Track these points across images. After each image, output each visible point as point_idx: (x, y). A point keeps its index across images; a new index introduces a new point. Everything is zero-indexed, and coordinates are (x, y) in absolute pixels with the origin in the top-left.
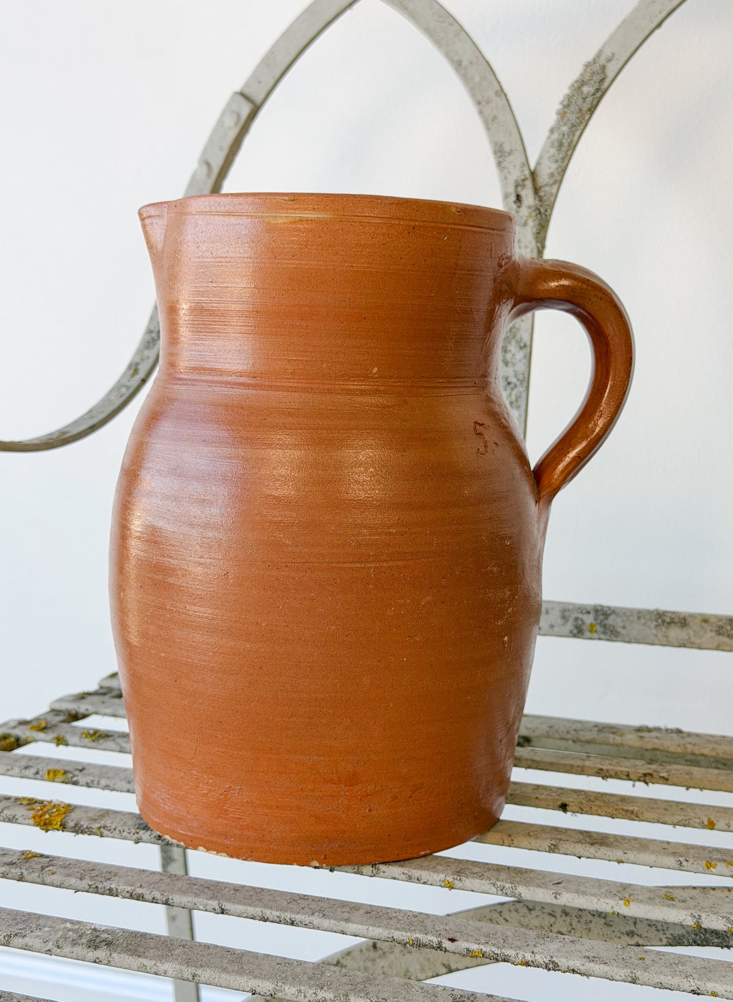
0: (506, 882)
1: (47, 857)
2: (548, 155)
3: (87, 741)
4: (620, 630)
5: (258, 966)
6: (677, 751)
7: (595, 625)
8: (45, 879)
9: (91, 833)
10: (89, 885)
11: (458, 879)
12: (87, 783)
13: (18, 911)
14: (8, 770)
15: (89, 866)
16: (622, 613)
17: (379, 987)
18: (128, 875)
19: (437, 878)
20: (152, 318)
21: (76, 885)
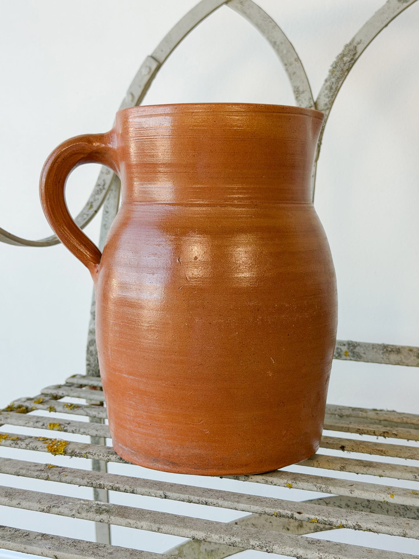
0: (322, 484)
1: (61, 467)
2: (323, 94)
3: (67, 409)
4: (362, 355)
5: (194, 524)
6: (398, 421)
7: (348, 352)
8: (61, 479)
9: (81, 456)
10: (87, 482)
11: (295, 482)
12: (72, 431)
13: (52, 494)
14: (26, 423)
15: (85, 472)
16: (363, 346)
17: (265, 536)
18: (109, 478)
19: (282, 482)
20: (99, 178)
21: (80, 482)
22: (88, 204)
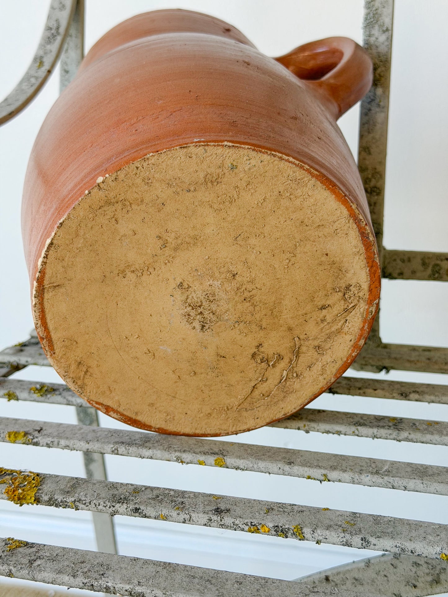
1: (32, 545)
3: (36, 396)
8: (35, 577)
9: (66, 506)
10: (83, 583)
12: (47, 444)
19: (432, 551)
20: (49, 17)
21: (69, 582)
22: (35, 59)
